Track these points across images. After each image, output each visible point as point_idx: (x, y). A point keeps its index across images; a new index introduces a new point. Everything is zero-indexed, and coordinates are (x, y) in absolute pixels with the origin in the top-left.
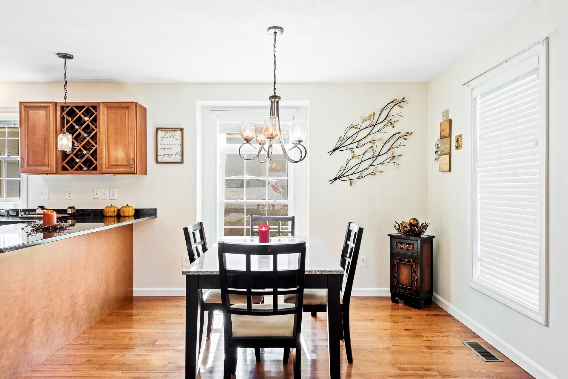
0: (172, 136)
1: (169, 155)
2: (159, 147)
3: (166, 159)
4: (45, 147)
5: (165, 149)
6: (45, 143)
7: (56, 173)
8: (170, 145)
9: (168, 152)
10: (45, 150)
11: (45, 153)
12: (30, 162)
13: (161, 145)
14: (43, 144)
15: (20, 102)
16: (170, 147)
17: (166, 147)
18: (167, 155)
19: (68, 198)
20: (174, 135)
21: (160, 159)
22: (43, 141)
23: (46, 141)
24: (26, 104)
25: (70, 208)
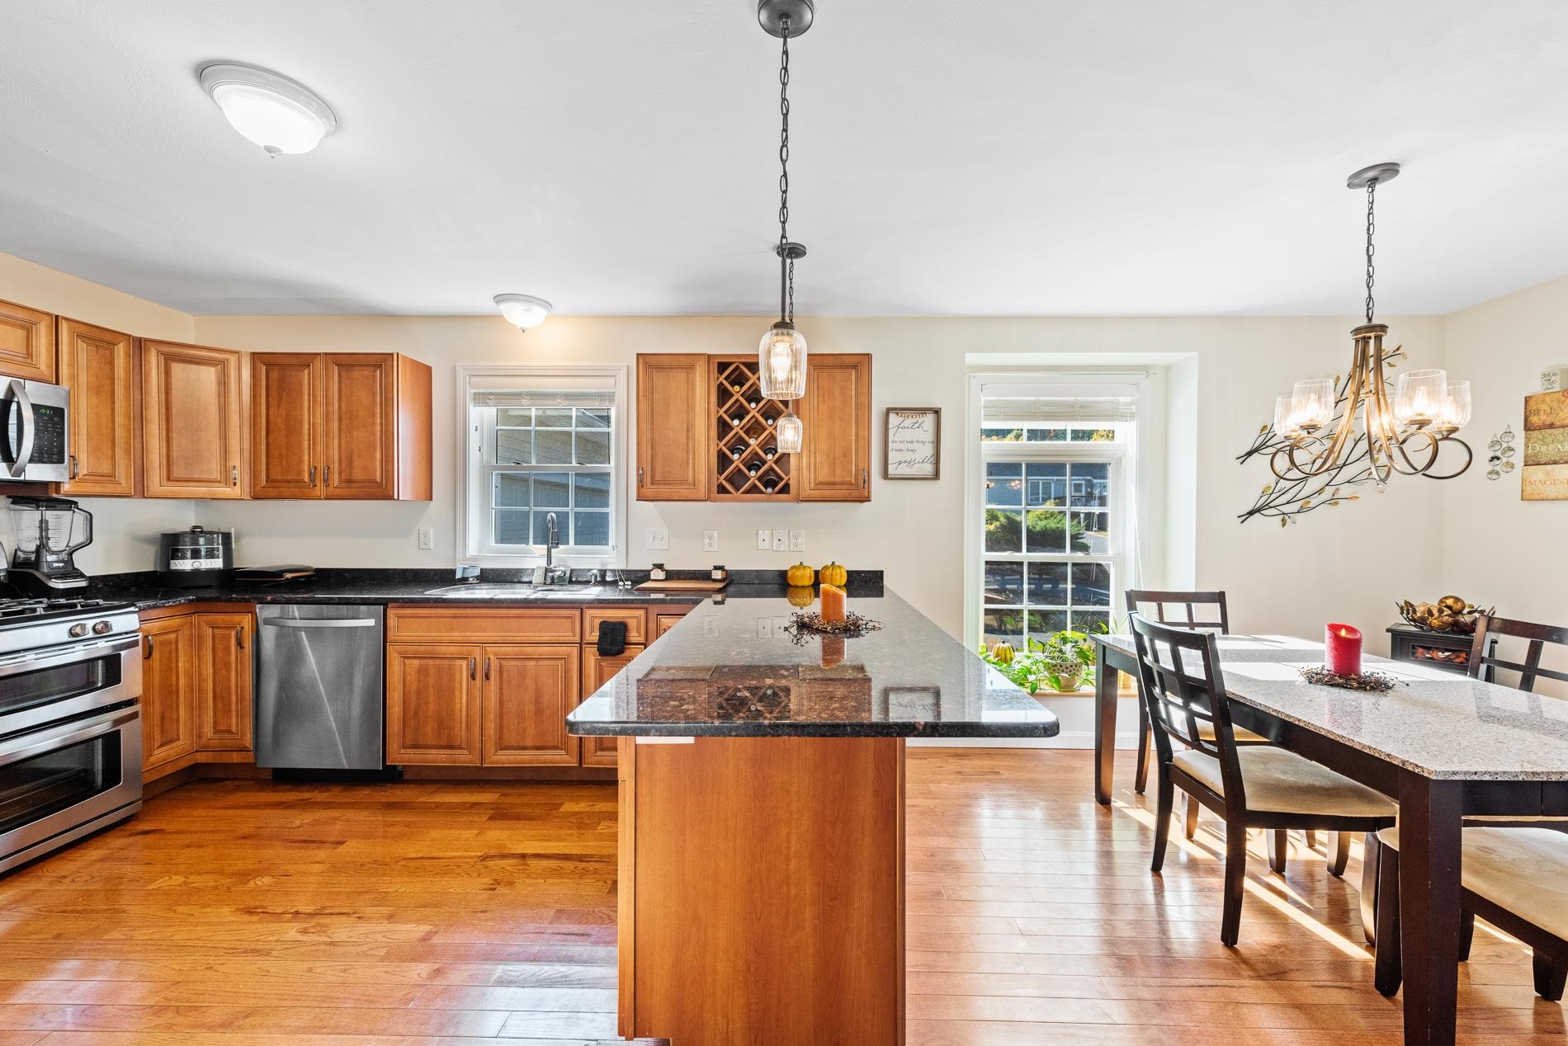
0: (917, 425)
1: (909, 463)
2: (891, 446)
3: (904, 470)
4: (688, 447)
5: (901, 450)
6: (688, 438)
7: (708, 499)
8: (912, 442)
9: (907, 456)
10: (687, 453)
11: (688, 458)
12: (658, 477)
13: (893, 442)
14: (684, 440)
15: (638, 355)
16: (910, 446)
17: (905, 446)
18: (905, 462)
19: (707, 548)
20: (920, 422)
21: (892, 470)
22: (685, 434)
23: (690, 434)
24: (648, 359)
25: (716, 568)
